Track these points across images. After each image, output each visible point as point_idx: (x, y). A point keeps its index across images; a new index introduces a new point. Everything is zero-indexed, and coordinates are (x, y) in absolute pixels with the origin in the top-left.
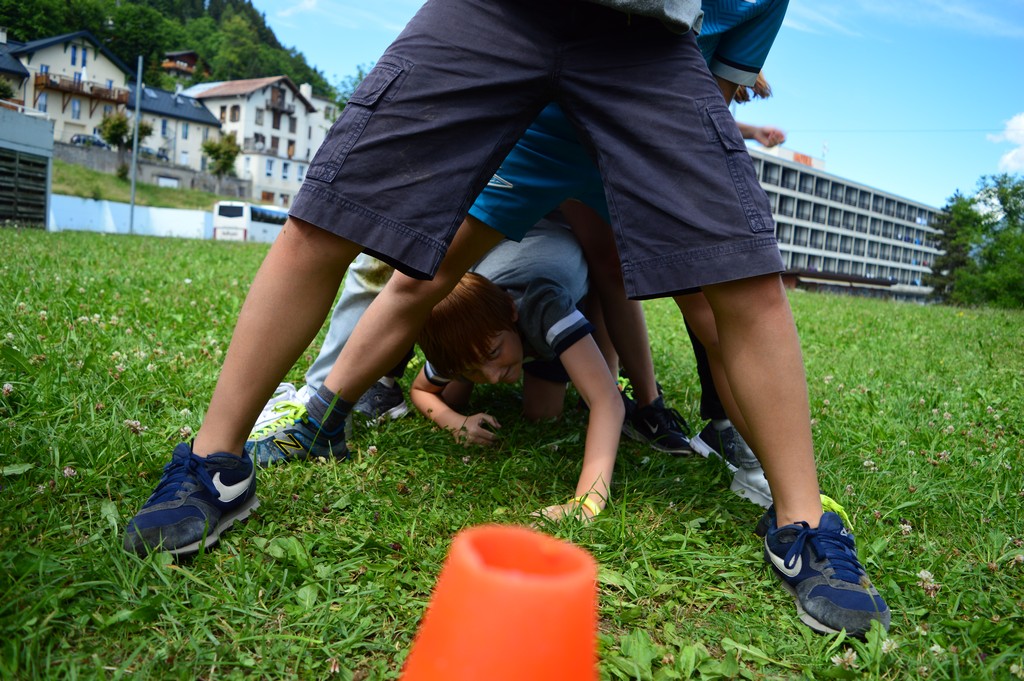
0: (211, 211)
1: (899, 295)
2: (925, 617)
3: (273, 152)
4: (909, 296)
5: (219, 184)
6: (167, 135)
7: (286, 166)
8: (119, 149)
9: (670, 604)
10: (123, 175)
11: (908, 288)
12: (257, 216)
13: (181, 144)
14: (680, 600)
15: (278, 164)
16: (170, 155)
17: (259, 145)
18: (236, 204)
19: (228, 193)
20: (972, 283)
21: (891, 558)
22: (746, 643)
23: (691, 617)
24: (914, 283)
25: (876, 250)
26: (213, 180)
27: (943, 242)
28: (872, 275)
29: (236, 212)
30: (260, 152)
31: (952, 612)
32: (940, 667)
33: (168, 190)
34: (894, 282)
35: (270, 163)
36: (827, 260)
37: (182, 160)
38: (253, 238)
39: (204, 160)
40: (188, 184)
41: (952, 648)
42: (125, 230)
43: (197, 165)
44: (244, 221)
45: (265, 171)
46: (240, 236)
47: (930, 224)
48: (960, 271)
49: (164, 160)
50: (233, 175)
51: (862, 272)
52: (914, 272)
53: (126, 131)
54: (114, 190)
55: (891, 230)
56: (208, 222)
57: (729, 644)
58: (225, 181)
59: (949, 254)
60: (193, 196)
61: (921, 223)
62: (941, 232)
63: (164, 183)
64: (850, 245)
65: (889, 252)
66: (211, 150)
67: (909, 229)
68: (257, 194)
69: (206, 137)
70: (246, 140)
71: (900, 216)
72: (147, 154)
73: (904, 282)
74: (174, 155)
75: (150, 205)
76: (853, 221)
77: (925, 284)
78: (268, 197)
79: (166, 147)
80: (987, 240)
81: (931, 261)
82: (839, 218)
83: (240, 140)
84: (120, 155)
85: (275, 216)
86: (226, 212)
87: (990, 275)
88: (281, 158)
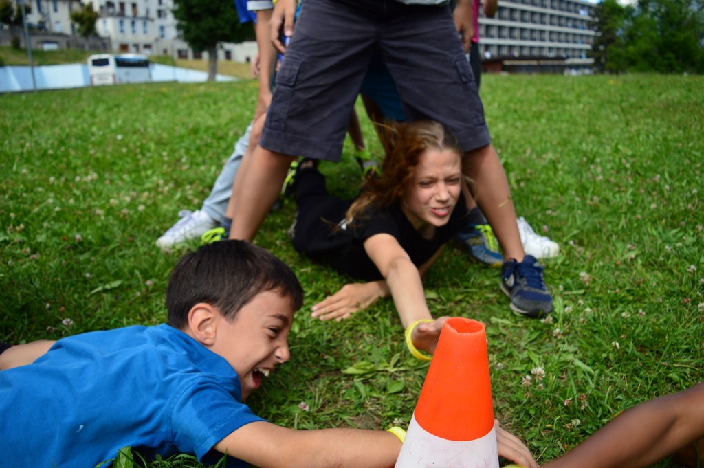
0: (86, 63)
1: (572, 67)
2: (584, 294)
3: (122, 14)
4: (577, 67)
5: (87, 43)
6: (42, 11)
7: (133, 23)
8: (10, 26)
9: (464, 304)
10: (16, 45)
11: (577, 61)
12: (121, 63)
13: (54, 17)
14: (468, 302)
15: (127, 23)
16: (47, 26)
17: (111, 10)
18: (104, 56)
19: (96, 49)
20: (619, 55)
21: (568, 265)
22: (502, 318)
23: (473, 309)
24: (580, 57)
25: (555, 37)
26: (82, 40)
27: (600, 26)
28: (552, 54)
29: (104, 62)
30: (112, 15)
31: (597, 290)
32: (590, 318)
33: (51, 52)
34: (568, 58)
35: (121, 23)
36: (521, 47)
37: (57, 28)
38: (120, 80)
39: (73, 27)
40: (64, 45)
41: (595, 308)
42: (30, 86)
43: (68, 31)
44: (111, 68)
45: (118, 28)
46: (110, 81)
47: (590, 15)
48: (611, 47)
49: (43, 31)
50: (96, 35)
51: (546, 53)
52: (581, 50)
53: (11, 12)
54: (12, 58)
55: (563, 21)
56: (85, 72)
57: (494, 320)
58: (91, 40)
59: (603, 36)
60: (71, 53)
61: (583, 14)
62: (597, 20)
63: (47, 47)
64: (536, 35)
65: (563, 37)
66: (76, 18)
67: (575, 20)
68: (116, 47)
69: (71, 9)
70: (101, 7)
71: (569, 11)
72: (31, 27)
73: (574, 57)
74: (50, 25)
75: (40, 65)
76: (537, 18)
77: (588, 57)
78: (124, 48)
79: (43, 20)
80: (627, 23)
81: (591, 40)
82: (527, 17)
83: (96, 8)
84: (12, 31)
85: (131, 62)
86: (97, 63)
87: (631, 49)
88: (128, 17)
